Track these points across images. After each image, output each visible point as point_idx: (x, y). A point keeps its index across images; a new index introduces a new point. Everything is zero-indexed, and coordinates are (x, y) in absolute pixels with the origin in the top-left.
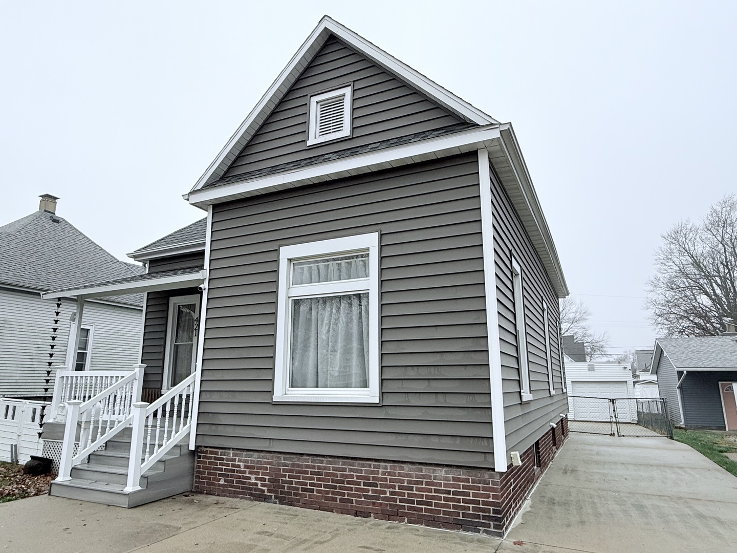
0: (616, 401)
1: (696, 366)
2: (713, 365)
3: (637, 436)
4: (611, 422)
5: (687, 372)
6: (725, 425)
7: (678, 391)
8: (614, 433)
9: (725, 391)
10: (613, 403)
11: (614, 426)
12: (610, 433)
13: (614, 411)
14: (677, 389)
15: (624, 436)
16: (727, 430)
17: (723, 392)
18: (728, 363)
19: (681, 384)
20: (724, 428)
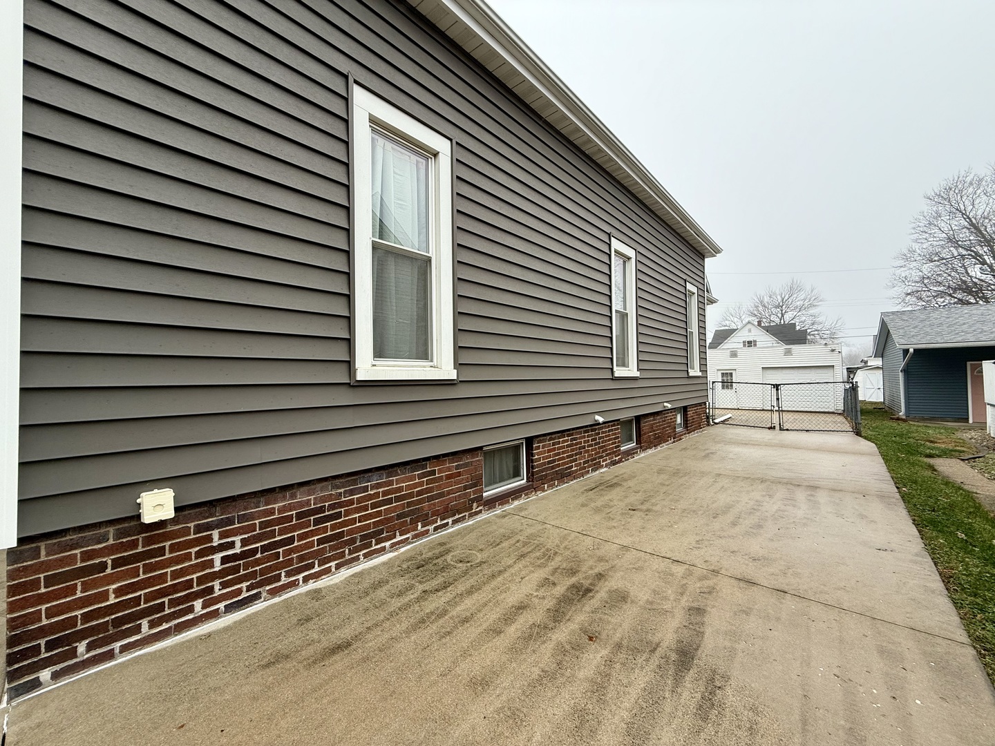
0: (782, 388)
1: (930, 342)
2: (960, 339)
3: (807, 431)
4: (771, 410)
5: (914, 350)
6: (968, 415)
7: (901, 376)
8: (774, 426)
9: (975, 374)
10: (777, 390)
11: (776, 415)
12: (768, 426)
13: (778, 399)
14: (900, 373)
15: (787, 430)
16: (971, 421)
17: (971, 375)
18: (985, 335)
19: (907, 365)
20: (967, 420)
